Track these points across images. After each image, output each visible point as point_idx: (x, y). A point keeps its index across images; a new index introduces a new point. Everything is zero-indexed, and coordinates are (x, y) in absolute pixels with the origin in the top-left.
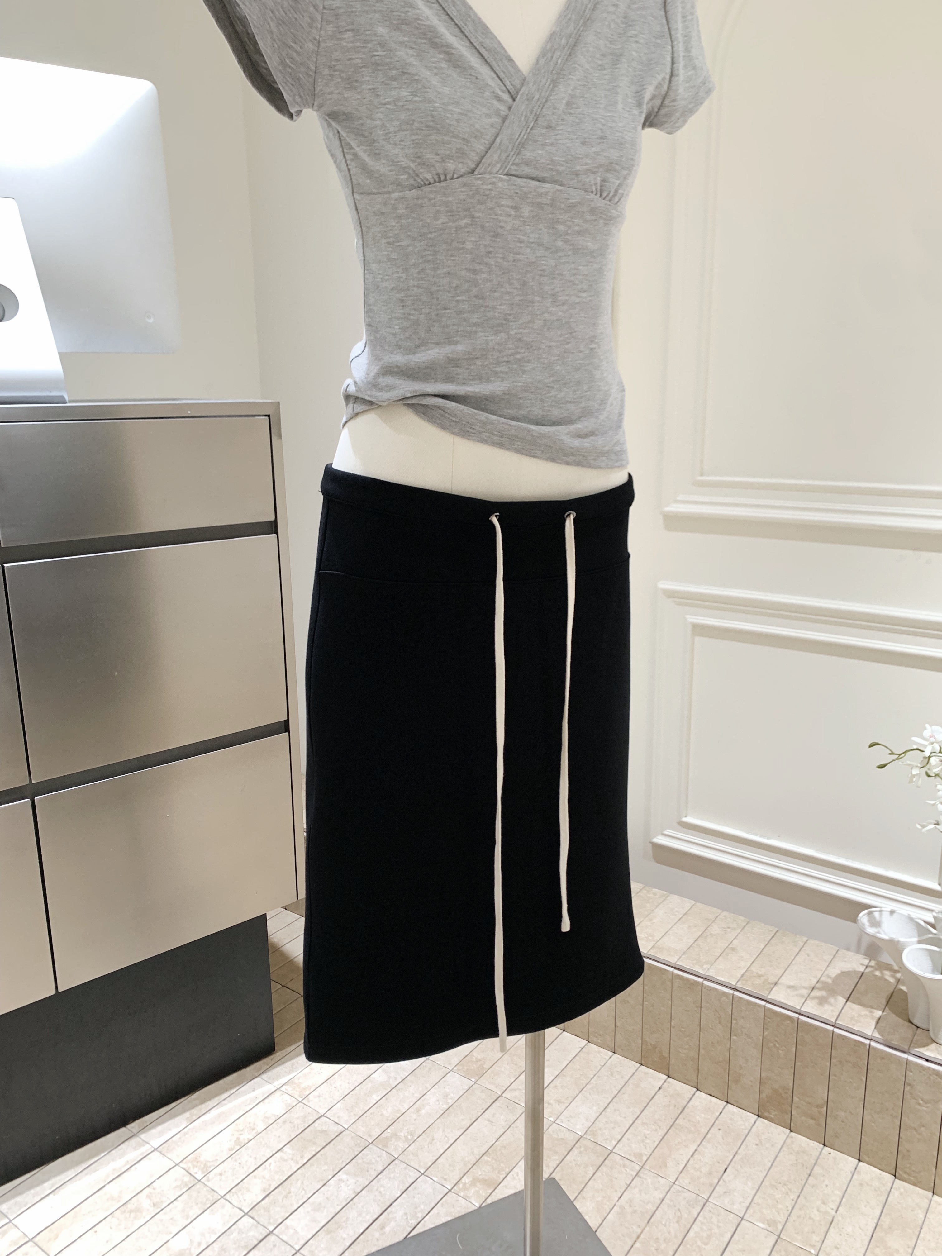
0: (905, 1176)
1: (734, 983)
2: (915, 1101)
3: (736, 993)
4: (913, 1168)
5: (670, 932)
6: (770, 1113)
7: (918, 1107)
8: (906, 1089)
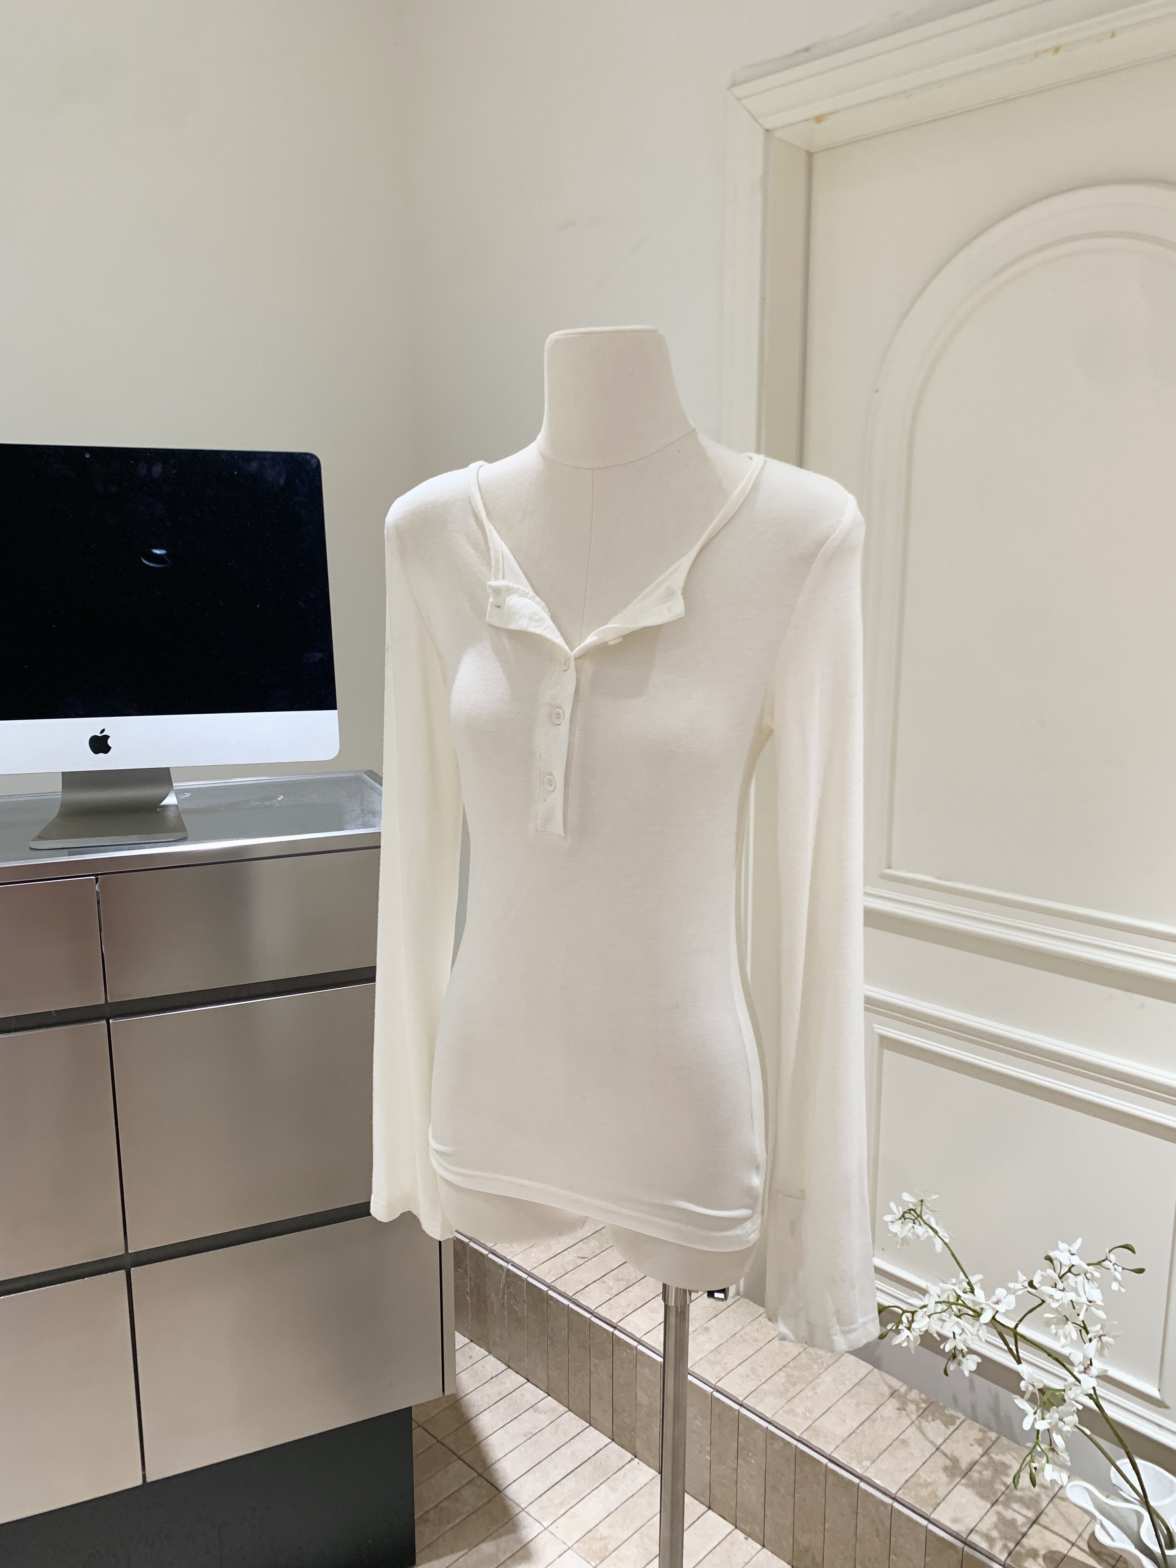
1: (894, 1492)
3: (896, 1505)
5: (832, 1409)
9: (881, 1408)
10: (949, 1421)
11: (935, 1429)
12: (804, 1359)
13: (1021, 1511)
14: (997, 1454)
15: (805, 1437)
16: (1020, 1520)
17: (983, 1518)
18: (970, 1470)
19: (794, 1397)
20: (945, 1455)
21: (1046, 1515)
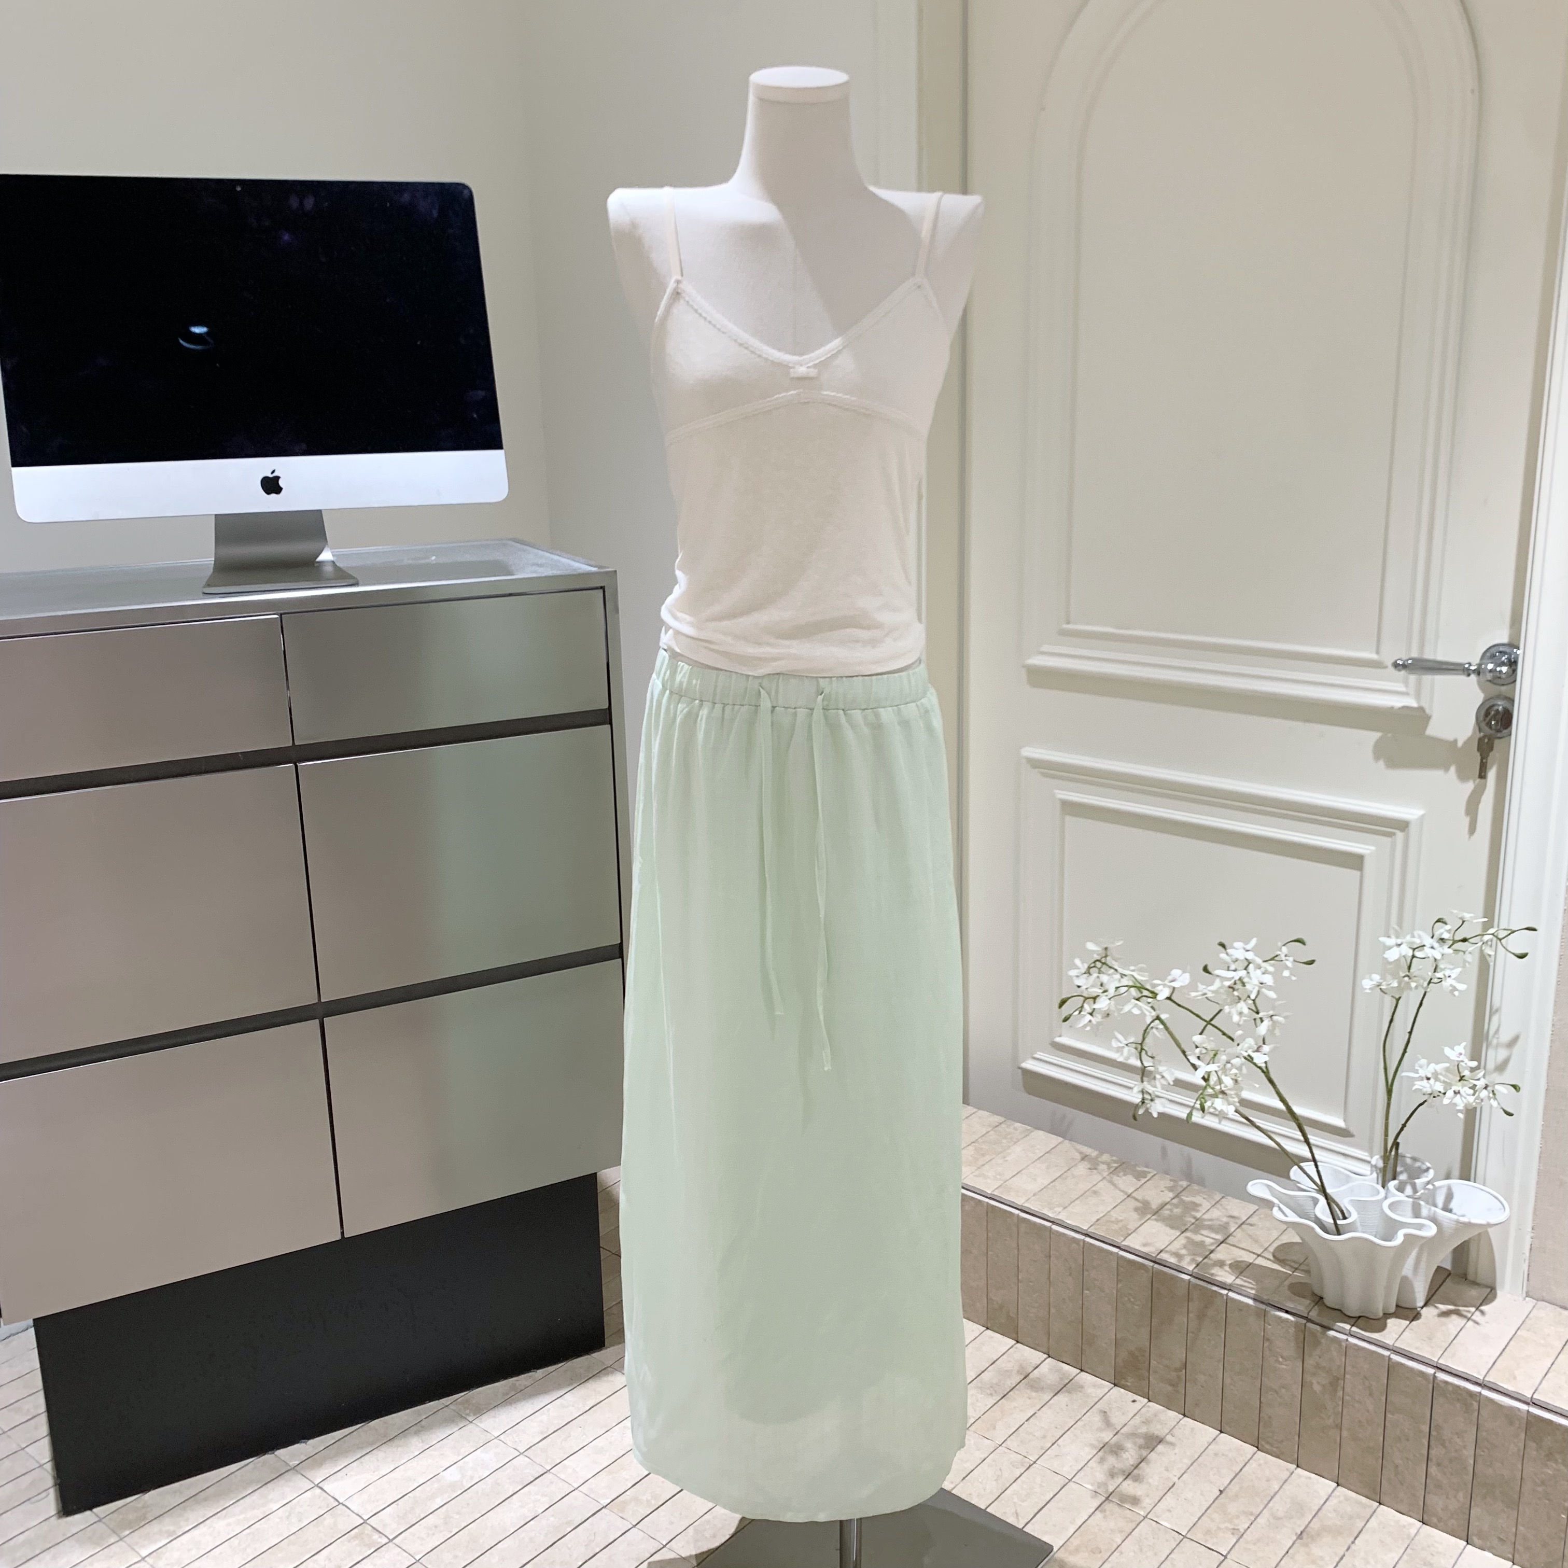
0: (1267, 1447)
1: (1085, 1228)
2: (1275, 1358)
3: (1088, 1239)
4: (1275, 1438)
5: (1023, 1172)
6: (1127, 1381)
7: (1278, 1365)
8: (1265, 1345)
9: (1073, 1169)
10: (1139, 1176)
11: (1127, 1182)
12: (993, 1136)
13: (1209, 1235)
14: (1187, 1197)
15: (996, 1193)
16: (1208, 1241)
17: (1172, 1242)
18: (1160, 1210)
19: (984, 1165)
20: (1136, 1200)
21: (1235, 1237)
